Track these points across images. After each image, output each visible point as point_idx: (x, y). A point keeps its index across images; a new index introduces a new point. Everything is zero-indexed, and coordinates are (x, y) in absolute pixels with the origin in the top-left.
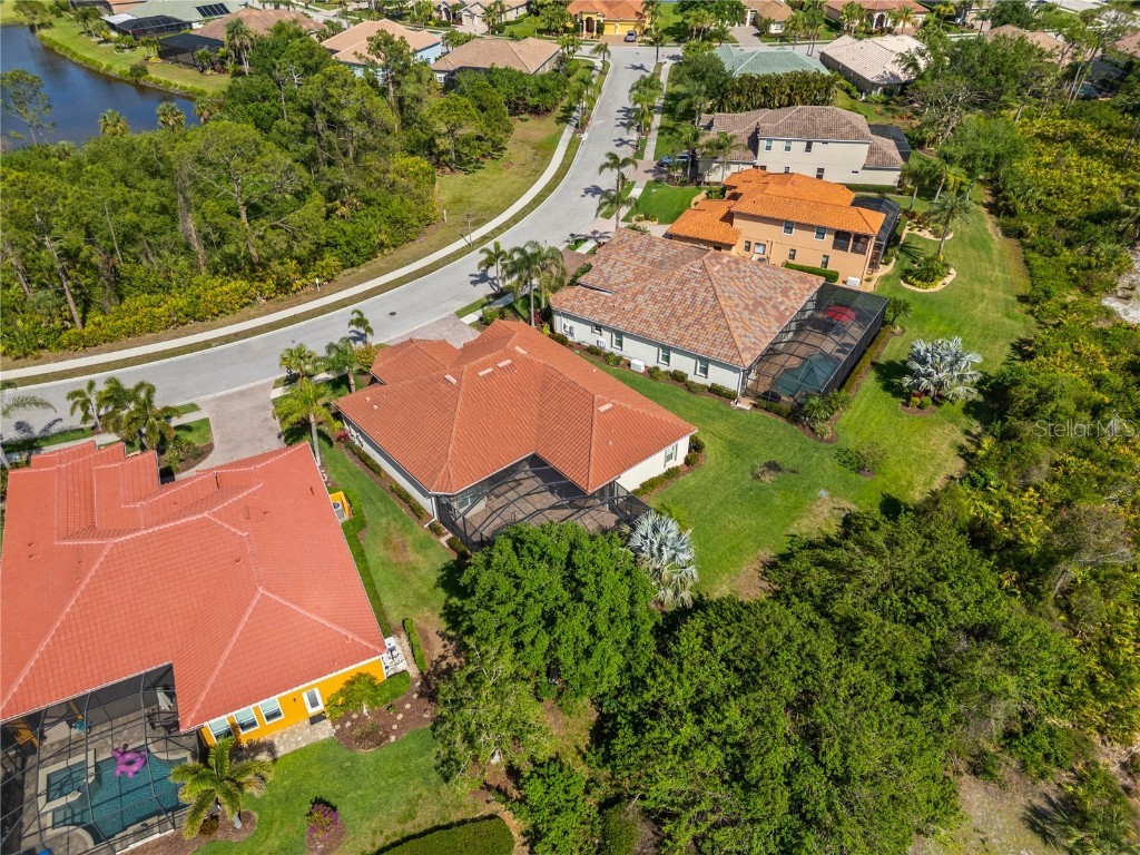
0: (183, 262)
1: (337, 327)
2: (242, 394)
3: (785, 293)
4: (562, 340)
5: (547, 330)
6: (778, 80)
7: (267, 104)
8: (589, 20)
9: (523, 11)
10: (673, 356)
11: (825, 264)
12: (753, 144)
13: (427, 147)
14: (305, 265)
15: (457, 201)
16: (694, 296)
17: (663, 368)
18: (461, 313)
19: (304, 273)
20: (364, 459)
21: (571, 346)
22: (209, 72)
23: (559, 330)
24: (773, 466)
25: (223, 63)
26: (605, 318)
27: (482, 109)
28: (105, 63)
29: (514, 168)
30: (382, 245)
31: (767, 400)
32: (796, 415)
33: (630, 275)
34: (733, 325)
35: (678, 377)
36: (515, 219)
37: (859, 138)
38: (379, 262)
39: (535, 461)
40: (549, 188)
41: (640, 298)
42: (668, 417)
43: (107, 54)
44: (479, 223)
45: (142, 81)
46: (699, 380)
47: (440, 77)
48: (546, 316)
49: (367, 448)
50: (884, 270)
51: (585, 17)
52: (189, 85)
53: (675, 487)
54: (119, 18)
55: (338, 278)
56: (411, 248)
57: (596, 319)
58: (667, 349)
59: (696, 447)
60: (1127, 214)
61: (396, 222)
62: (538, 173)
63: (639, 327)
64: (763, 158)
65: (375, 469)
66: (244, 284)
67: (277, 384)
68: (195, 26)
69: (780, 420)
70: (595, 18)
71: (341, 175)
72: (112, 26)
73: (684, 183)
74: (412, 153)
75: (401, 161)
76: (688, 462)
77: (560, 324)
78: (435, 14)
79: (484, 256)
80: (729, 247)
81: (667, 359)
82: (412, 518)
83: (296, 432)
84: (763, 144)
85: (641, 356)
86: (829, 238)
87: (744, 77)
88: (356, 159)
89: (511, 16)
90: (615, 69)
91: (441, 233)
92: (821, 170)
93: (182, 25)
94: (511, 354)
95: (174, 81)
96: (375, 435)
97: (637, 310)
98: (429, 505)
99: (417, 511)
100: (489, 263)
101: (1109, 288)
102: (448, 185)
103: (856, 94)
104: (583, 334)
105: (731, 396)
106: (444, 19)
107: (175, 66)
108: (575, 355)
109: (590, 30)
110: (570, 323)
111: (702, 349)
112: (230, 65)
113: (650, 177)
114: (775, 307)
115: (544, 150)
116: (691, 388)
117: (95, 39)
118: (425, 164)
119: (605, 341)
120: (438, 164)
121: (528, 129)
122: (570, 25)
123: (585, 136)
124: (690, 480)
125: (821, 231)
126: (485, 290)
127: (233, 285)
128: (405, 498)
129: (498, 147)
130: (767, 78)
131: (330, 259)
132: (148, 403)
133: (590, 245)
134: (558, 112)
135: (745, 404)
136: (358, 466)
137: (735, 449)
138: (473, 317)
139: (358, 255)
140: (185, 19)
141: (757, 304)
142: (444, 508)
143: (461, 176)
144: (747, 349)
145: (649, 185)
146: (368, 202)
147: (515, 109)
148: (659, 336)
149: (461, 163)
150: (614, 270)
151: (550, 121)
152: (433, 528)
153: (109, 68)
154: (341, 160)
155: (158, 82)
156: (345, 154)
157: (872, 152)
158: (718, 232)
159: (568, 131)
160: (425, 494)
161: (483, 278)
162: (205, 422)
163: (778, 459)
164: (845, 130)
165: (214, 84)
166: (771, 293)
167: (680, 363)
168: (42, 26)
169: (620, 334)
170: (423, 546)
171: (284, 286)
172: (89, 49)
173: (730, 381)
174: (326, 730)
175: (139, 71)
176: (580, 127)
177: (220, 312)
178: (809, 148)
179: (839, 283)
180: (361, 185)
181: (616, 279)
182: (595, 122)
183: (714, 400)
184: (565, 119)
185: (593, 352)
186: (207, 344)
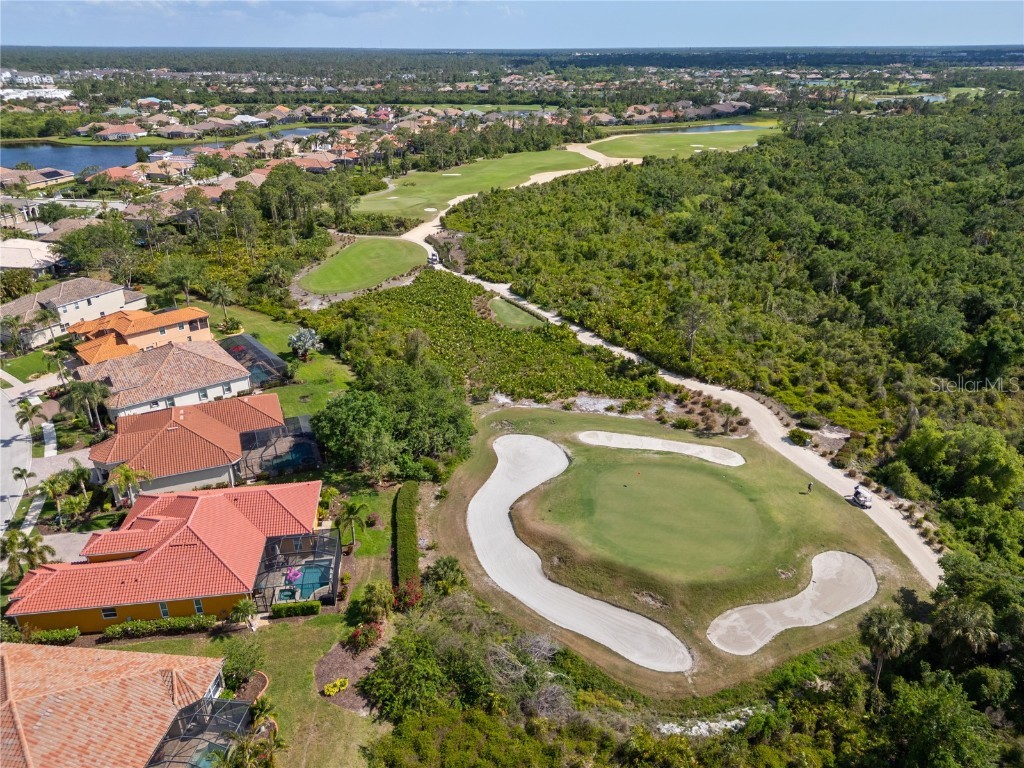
16: (192, 362)
24: (304, 397)
33: (140, 374)
37: (115, 288)
41: (165, 378)
57: (151, 399)
58: (205, 389)
60: (270, 276)
64: (64, 318)
81: (205, 395)
84: (60, 311)
86: (187, 327)
92: (102, 313)
97: (169, 383)
111: (223, 379)
125: (181, 325)
141: (214, 354)
158: (124, 351)
173: (244, 385)
178: (89, 303)
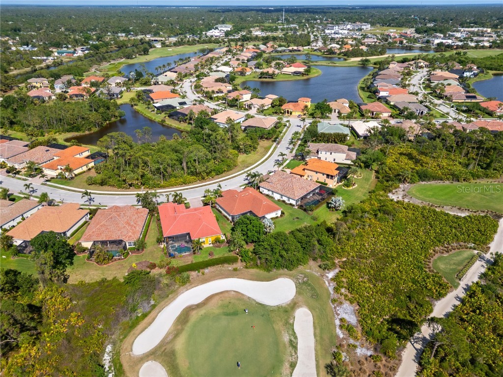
0: (182, 172)
1: (215, 187)
2: (195, 198)
3: (310, 186)
4: (261, 193)
5: (258, 190)
6: (331, 134)
7: (199, 135)
8: (288, 111)
9: (270, 106)
10: (290, 200)
11: (325, 181)
12: (318, 152)
13: (238, 148)
14: (208, 174)
15: (243, 161)
16: (289, 185)
17: (281, 199)
18: (241, 186)
19: (207, 176)
20: (219, 211)
21: (263, 194)
22: (182, 122)
23: (261, 190)
24: (298, 218)
25: (186, 120)
26: (270, 189)
27: (251, 139)
28: (154, 118)
29: (258, 154)
30: (225, 171)
31: (301, 207)
32: (305, 210)
33: (277, 180)
34: (295, 191)
35: (284, 201)
36: (256, 166)
37: (343, 152)
38: (224, 174)
39: (251, 211)
40: (266, 159)
41: (278, 185)
42: (277, 206)
43: (154, 115)
44: (248, 167)
45: (164, 124)
46: (288, 202)
47: (243, 128)
48: (259, 188)
49: (220, 209)
50: (340, 184)
51: (287, 110)
52: (177, 126)
53: (277, 220)
54: (157, 105)
55: (215, 177)
56: (231, 172)
57: (268, 188)
58: (282, 195)
59: (283, 213)
61: (229, 166)
62: (264, 155)
63: (276, 191)
64: (320, 155)
65: (221, 212)
66: (195, 177)
67: (202, 197)
68: (177, 108)
69: (303, 211)
70: (289, 110)
71: (217, 155)
72: (155, 107)
73: (300, 160)
74: (234, 149)
75: (231, 151)
76: (281, 216)
77: (261, 189)
78: (244, 106)
79: (247, 174)
80: (304, 176)
81: (282, 197)
82: (227, 220)
83: (206, 204)
84: (320, 152)
85: (277, 197)
86: (325, 176)
87: (322, 133)
88: (221, 151)
89: (266, 108)
90: (292, 126)
91: (238, 169)
92: (334, 159)
93: (173, 108)
94: (248, 192)
95: (173, 125)
96: (222, 206)
97: (277, 187)
98: (230, 218)
99: (228, 219)
100: (248, 176)
101: (390, 191)
102: (242, 157)
103: (357, 138)
104: (266, 192)
105: (294, 206)
106: (247, 107)
107: (173, 120)
108: (264, 196)
109: (288, 113)
110: (263, 189)
111: (288, 195)
112: (187, 121)
113: (292, 158)
114: (306, 189)
115: (267, 149)
116: (286, 204)
117: (150, 110)
118: (236, 152)
119: (270, 193)
120: (240, 152)
121: (264, 143)
122: (282, 112)
123: (279, 146)
124: (280, 219)
125: (323, 174)
126: (247, 182)
127: (192, 177)
128: (226, 217)
129: (255, 148)
130: (328, 134)
131: (213, 173)
132: (181, 197)
133: (273, 173)
134: (273, 139)
135: (296, 207)
136: (218, 212)
137: (291, 215)
138: (243, 187)
139: (219, 172)
140: (175, 106)
141: (302, 188)
142: (233, 218)
143: (245, 155)
144: (297, 196)
145: (291, 160)
146: (223, 161)
147: (262, 138)
148: (280, 193)
149: (246, 152)
150: (274, 178)
151: (270, 141)
152: (231, 222)
153: (155, 119)
154: (217, 151)
155: (168, 124)
156: (219, 150)
157: (347, 156)
158: (301, 173)
159: (275, 144)
160: (230, 216)
161: (247, 179)
162: (188, 203)
163: (299, 217)
164: (340, 150)
165: (183, 126)
166: (306, 186)
167: (285, 199)
168: (135, 105)
169: (289, 198)
170: (228, 224)
171: (203, 178)
172: (149, 113)
173: (294, 202)
174: (211, 245)
175: (163, 121)
176: (278, 144)
177: (190, 183)
178: (331, 154)
179: (327, 186)
180: (221, 157)
181: (274, 181)
182: (283, 142)
183: (290, 206)
184: (275, 141)
185: (267, 195)
186: (187, 189)
